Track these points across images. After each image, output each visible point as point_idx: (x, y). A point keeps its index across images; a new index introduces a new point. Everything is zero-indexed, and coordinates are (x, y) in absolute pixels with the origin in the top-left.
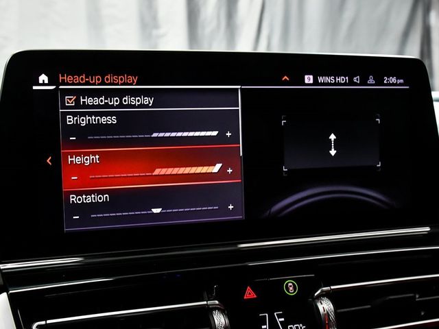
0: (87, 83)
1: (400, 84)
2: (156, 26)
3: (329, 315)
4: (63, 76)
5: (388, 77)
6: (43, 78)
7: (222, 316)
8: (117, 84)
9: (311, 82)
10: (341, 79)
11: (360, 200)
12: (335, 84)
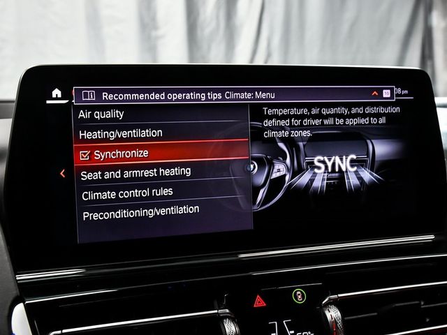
1: (405, 95)
2: (156, 28)
3: (336, 323)
6: (57, 92)
7: (232, 325)
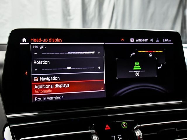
0: (42, 42)
1: (170, 42)
3: (140, 136)
4: (32, 39)
5: (165, 39)
6: (24, 40)
7: (96, 137)
8: (54, 42)
9: (133, 41)
10: (145, 40)
11: (153, 90)
12: (143, 42)
